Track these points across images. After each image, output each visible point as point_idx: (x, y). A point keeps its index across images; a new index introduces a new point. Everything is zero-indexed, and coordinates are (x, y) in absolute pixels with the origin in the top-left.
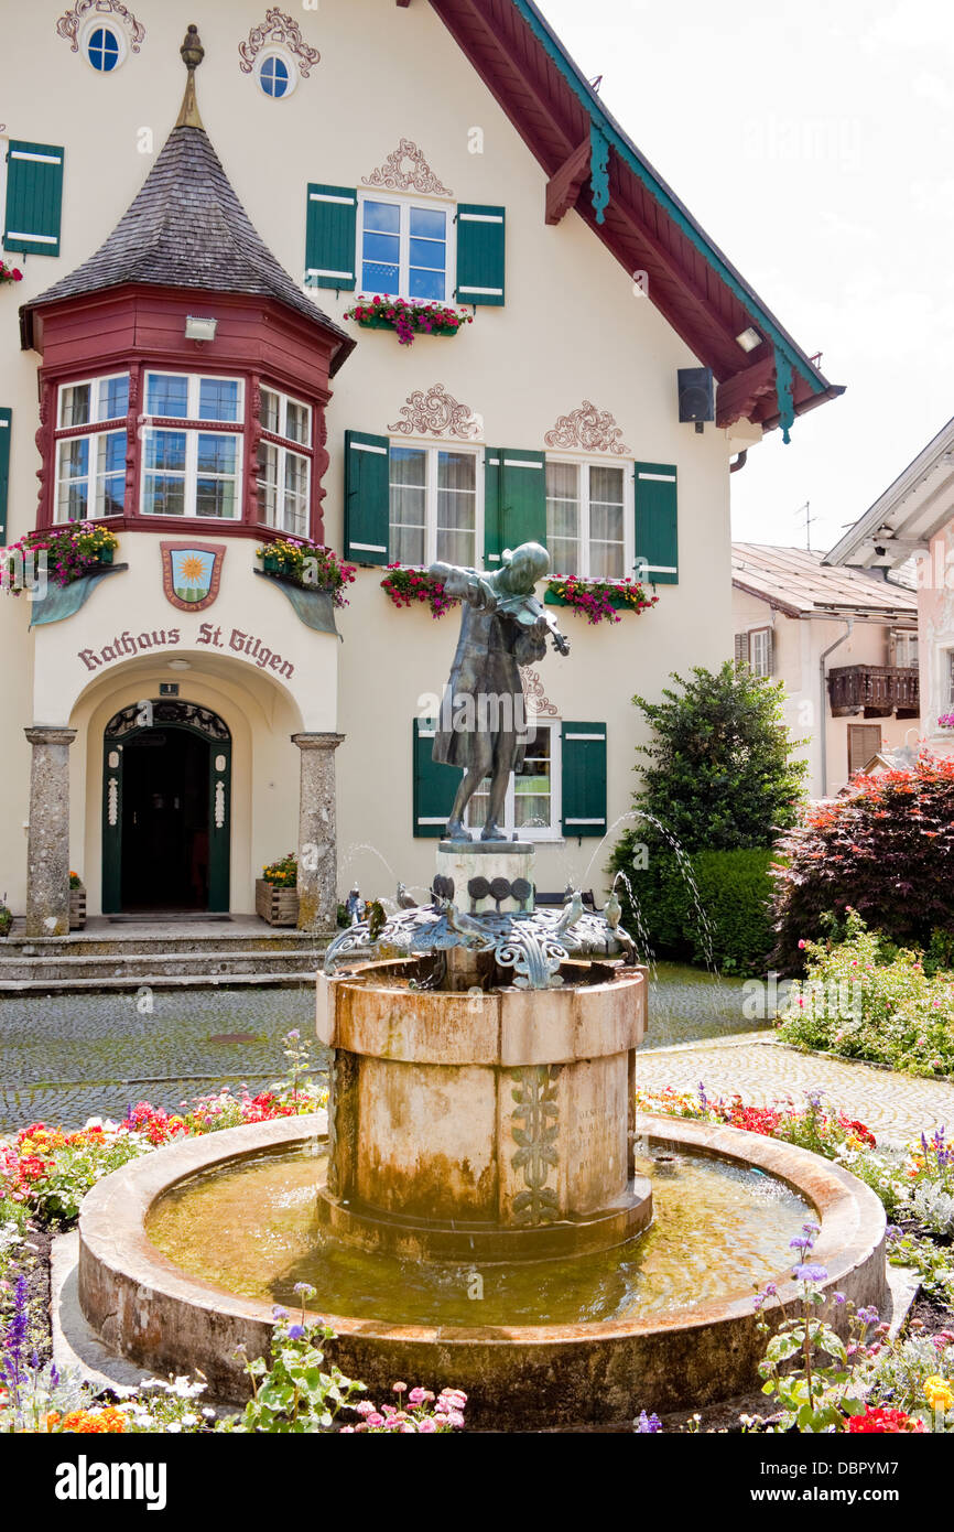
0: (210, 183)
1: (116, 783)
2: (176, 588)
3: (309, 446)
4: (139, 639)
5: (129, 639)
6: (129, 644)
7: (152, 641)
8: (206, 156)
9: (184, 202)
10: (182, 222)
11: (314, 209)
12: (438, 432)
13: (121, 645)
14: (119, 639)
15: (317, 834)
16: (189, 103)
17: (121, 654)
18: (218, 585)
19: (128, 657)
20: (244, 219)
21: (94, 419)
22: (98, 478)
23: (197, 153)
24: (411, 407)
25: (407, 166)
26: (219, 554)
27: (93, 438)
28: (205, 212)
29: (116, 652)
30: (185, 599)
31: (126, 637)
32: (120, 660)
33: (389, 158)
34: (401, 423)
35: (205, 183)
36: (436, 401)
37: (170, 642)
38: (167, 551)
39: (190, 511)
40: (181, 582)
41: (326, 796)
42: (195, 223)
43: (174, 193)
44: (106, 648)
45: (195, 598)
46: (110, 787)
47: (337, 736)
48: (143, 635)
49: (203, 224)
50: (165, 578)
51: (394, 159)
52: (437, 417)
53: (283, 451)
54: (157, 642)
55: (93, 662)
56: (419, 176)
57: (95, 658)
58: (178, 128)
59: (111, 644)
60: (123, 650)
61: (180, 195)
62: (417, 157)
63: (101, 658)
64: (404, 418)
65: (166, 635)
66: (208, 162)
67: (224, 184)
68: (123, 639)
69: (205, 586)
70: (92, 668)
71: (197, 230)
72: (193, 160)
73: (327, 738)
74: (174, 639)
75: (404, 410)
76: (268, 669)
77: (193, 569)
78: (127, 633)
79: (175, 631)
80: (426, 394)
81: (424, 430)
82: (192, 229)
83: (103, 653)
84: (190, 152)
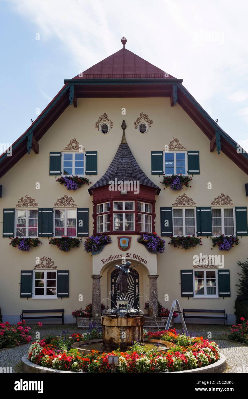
1: (114, 285)
3: (151, 213)
12: (185, 205)
18: (130, 245)
21: (104, 212)
22: (105, 224)
24: (178, 199)
26: (130, 239)
27: (104, 215)
30: (123, 248)
34: (175, 204)
36: (184, 198)
38: (119, 238)
39: (124, 230)
40: (122, 245)
41: (155, 288)
45: (125, 248)
46: (112, 286)
47: (157, 276)
50: (118, 244)
52: (184, 201)
53: (144, 215)
64: (176, 202)
69: (127, 245)
73: (155, 276)
75: (176, 200)
76: (141, 262)
77: (124, 242)
80: (181, 196)
81: (181, 204)
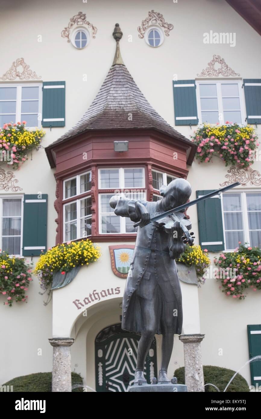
0: (127, 86)
1: (102, 365)
2: (117, 267)
4: (101, 293)
5: (96, 293)
6: (96, 296)
7: (107, 293)
8: (125, 75)
9: (115, 95)
10: (115, 103)
11: (176, 91)
12: (245, 184)
13: (93, 296)
14: (92, 293)
15: (193, 386)
16: (117, 55)
17: (93, 300)
19: (96, 302)
20: (144, 99)
21: (78, 193)
22: (81, 220)
23: (121, 74)
24: (230, 174)
25: (217, 66)
27: (78, 202)
28: (125, 98)
29: (90, 300)
30: (121, 271)
31: (95, 292)
32: (92, 303)
33: (209, 64)
34: (226, 182)
35: (125, 86)
36: (242, 170)
37: (116, 293)
38: (112, 250)
39: (123, 231)
40: (120, 264)
41: (197, 366)
42: (120, 103)
43: (111, 92)
44: (86, 298)
45: (126, 271)
46: (98, 367)
47: (200, 335)
48: (103, 291)
49: (123, 103)
50: (112, 263)
51: (211, 64)
52: (243, 177)
54: (109, 294)
55: (80, 306)
56: (223, 70)
57: (80, 303)
58: (113, 66)
59: (88, 296)
60: (93, 298)
61: (114, 92)
62: (222, 61)
63: (83, 303)
64: (227, 180)
65: (114, 290)
66: (127, 78)
67: (134, 86)
68: (93, 294)
70: (79, 308)
71: (121, 106)
72: (120, 77)
73: (196, 337)
74: (117, 292)
75: (227, 176)
77: (125, 258)
78: (95, 291)
79: (118, 288)
80: (237, 167)
82: (119, 106)
83: (84, 301)
84: (118, 74)
